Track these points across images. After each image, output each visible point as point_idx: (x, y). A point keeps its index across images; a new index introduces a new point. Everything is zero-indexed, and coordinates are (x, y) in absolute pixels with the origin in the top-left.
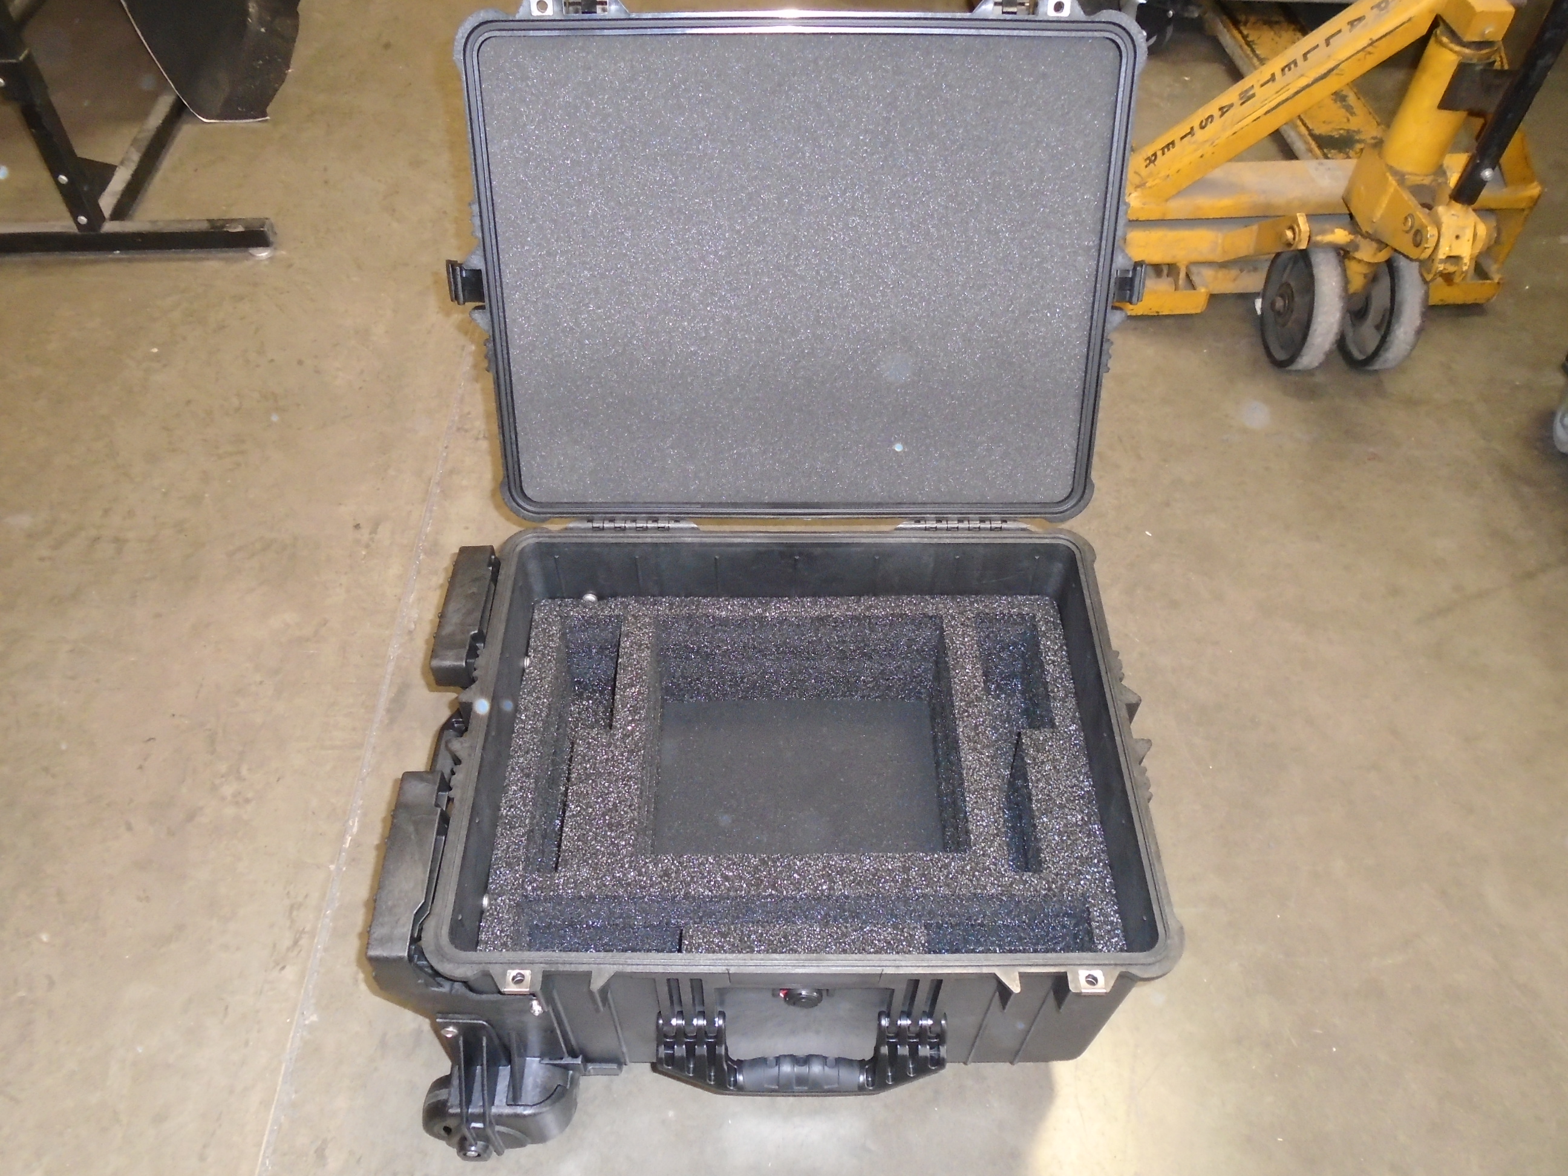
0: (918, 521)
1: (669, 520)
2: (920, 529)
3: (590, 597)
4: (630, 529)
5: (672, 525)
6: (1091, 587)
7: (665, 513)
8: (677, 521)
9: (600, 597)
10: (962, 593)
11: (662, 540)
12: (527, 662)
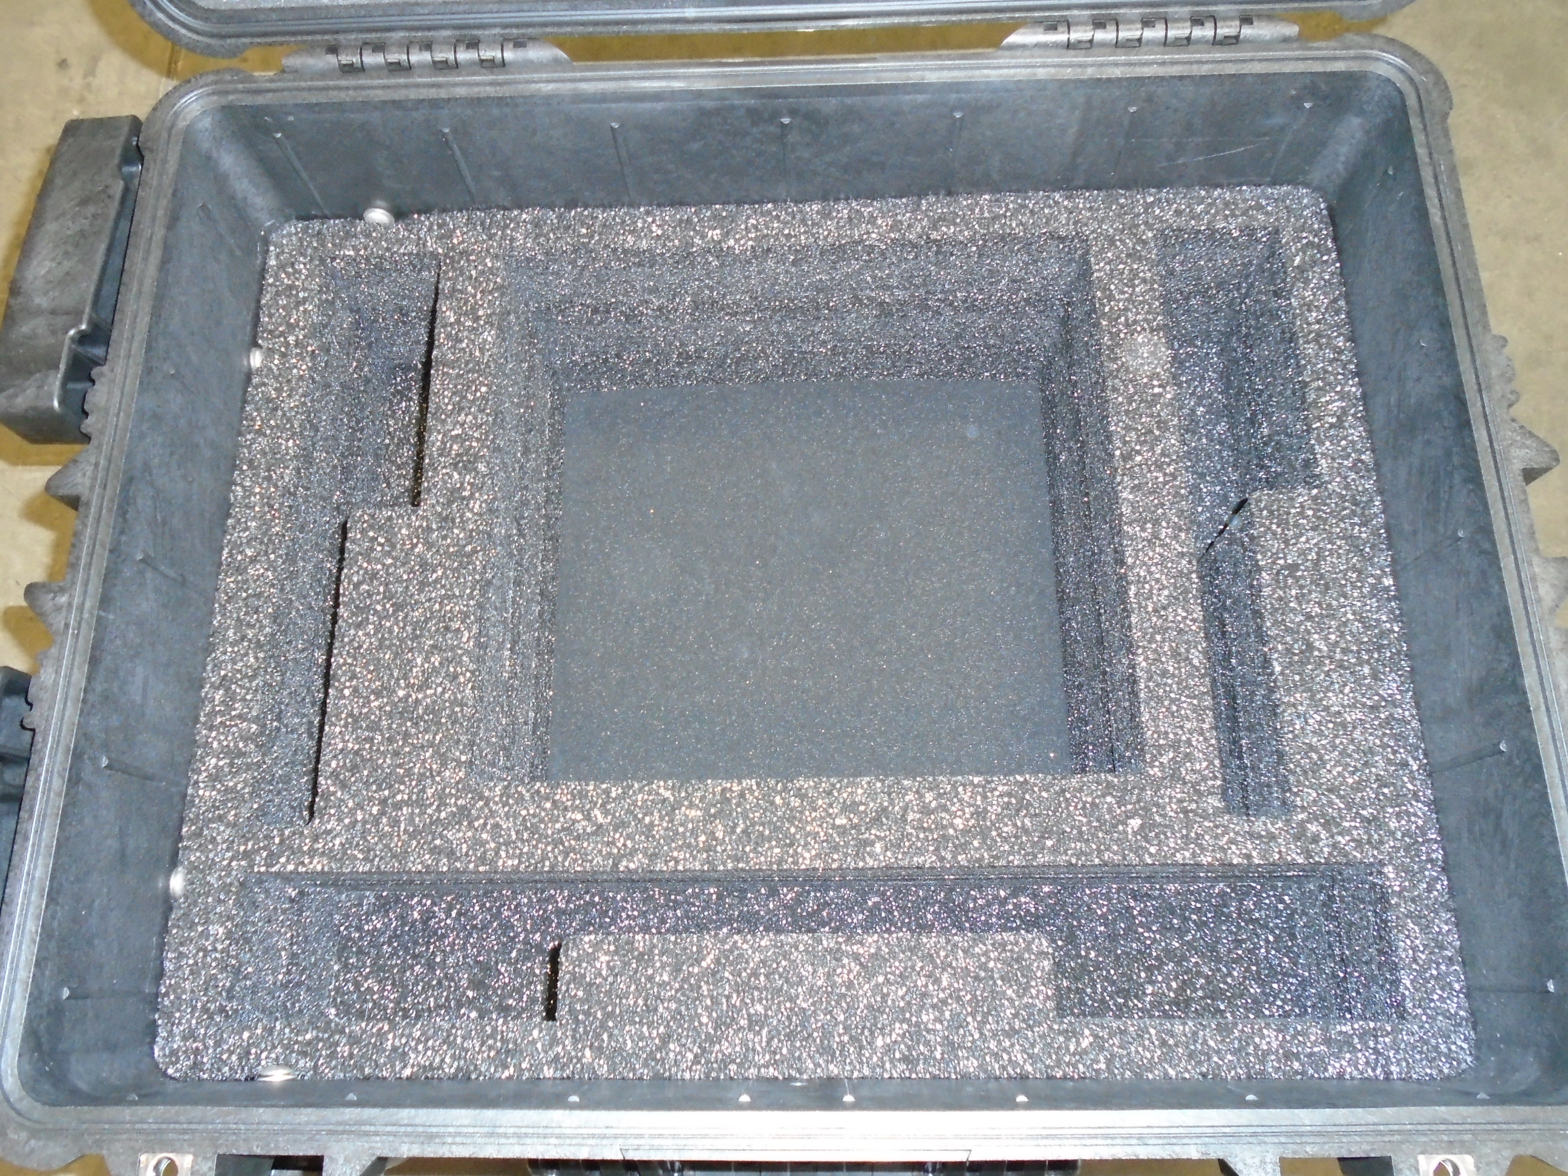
0: (1053, 28)
1: (503, 42)
2: (1056, 45)
3: (378, 215)
4: (422, 66)
5: (509, 55)
6: (1444, 178)
7: (494, 26)
8: (519, 44)
9: (399, 214)
10: (1130, 184)
11: (490, 91)
12: (256, 359)
